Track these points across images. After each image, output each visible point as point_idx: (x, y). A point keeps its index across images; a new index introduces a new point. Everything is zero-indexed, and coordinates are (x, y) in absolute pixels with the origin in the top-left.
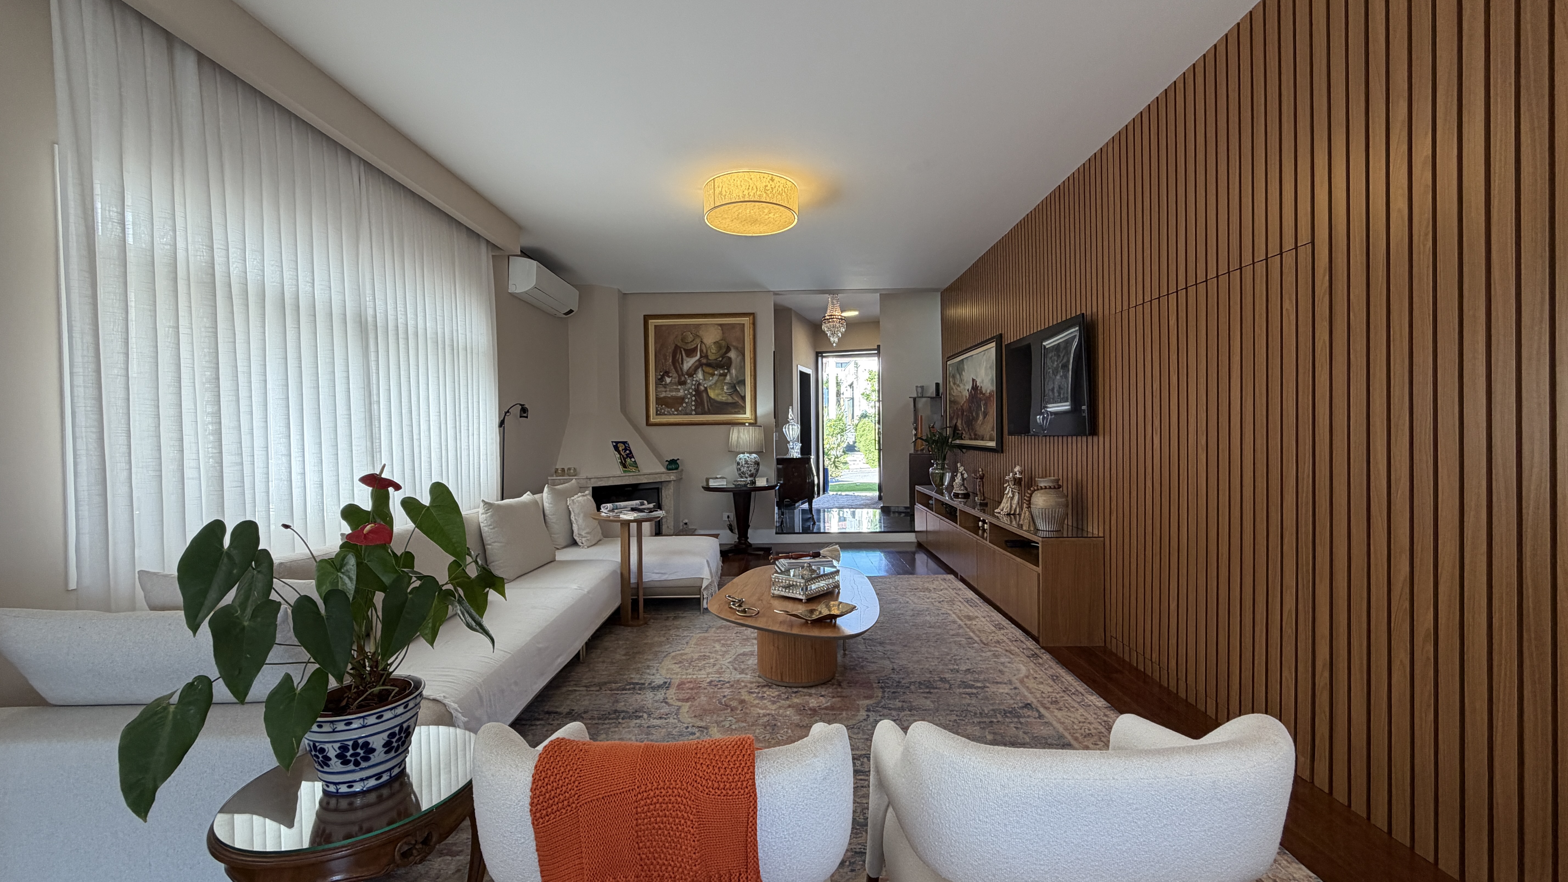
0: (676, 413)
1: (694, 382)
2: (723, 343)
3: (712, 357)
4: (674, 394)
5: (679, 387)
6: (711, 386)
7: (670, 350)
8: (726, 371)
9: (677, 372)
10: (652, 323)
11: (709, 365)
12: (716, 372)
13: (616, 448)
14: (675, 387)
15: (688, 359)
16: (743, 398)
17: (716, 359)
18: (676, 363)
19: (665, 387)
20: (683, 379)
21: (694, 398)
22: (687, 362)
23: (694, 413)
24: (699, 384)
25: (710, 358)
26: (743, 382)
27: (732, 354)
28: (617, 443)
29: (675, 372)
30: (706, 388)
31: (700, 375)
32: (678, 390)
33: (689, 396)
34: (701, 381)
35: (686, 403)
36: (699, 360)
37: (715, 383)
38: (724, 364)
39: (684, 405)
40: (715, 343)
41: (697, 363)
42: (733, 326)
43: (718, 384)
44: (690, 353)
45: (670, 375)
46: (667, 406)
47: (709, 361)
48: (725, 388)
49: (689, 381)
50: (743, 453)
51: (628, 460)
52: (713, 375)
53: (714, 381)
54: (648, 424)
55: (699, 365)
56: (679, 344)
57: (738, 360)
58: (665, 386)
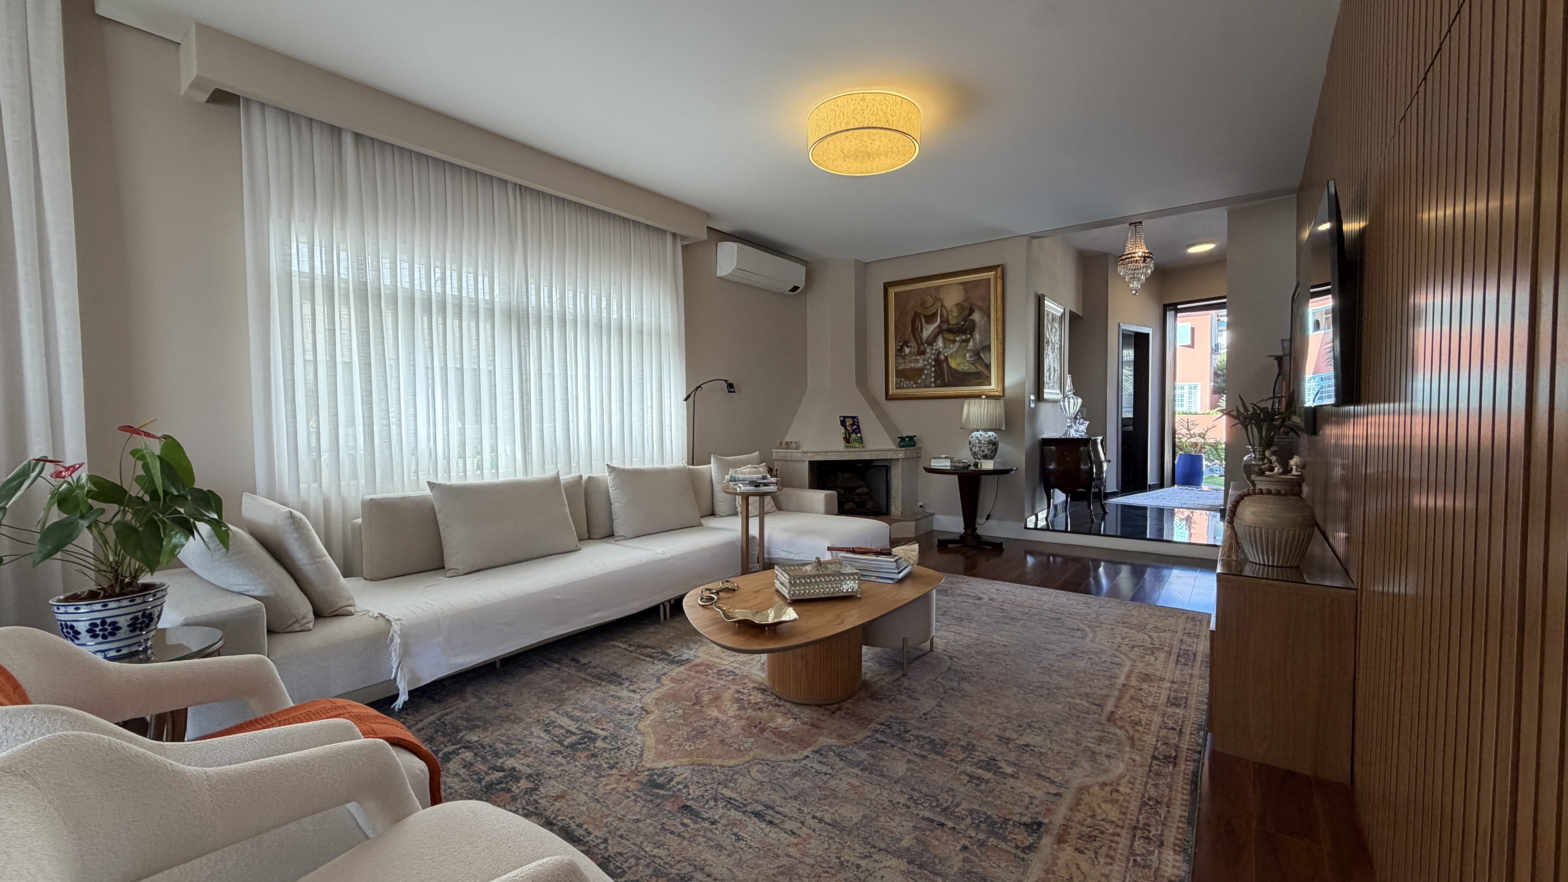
0: (914, 386)
1: (934, 351)
2: (966, 304)
3: (953, 321)
4: (913, 365)
5: (919, 357)
6: (952, 354)
7: (910, 318)
8: (969, 336)
9: (916, 341)
10: (892, 291)
11: (949, 331)
12: (957, 339)
13: (843, 423)
14: (914, 358)
15: (928, 326)
16: (988, 367)
17: (957, 324)
18: (916, 331)
19: (904, 359)
20: (922, 348)
21: (933, 369)
22: (927, 330)
23: (933, 385)
24: (939, 353)
25: (951, 322)
26: (988, 348)
27: (976, 316)
28: (845, 417)
29: (914, 342)
30: (946, 357)
31: (940, 343)
32: (917, 361)
33: (928, 367)
34: (941, 350)
35: (925, 375)
36: (939, 326)
37: (957, 351)
38: (966, 328)
39: (923, 377)
40: (956, 305)
41: (937, 330)
42: (976, 283)
43: (960, 352)
44: (930, 319)
45: (909, 344)
46: (906, 379)
47: (950, 326)
48: (968, 355)
49: (928, 350)
50: (978, 431)
51: (854, 436)
52: (954, 341)
53: (955, 349)
54: (888, 397)
55: (940, 331)
56: (919, 311)
57: (983, 322)
58: (904, 357)
